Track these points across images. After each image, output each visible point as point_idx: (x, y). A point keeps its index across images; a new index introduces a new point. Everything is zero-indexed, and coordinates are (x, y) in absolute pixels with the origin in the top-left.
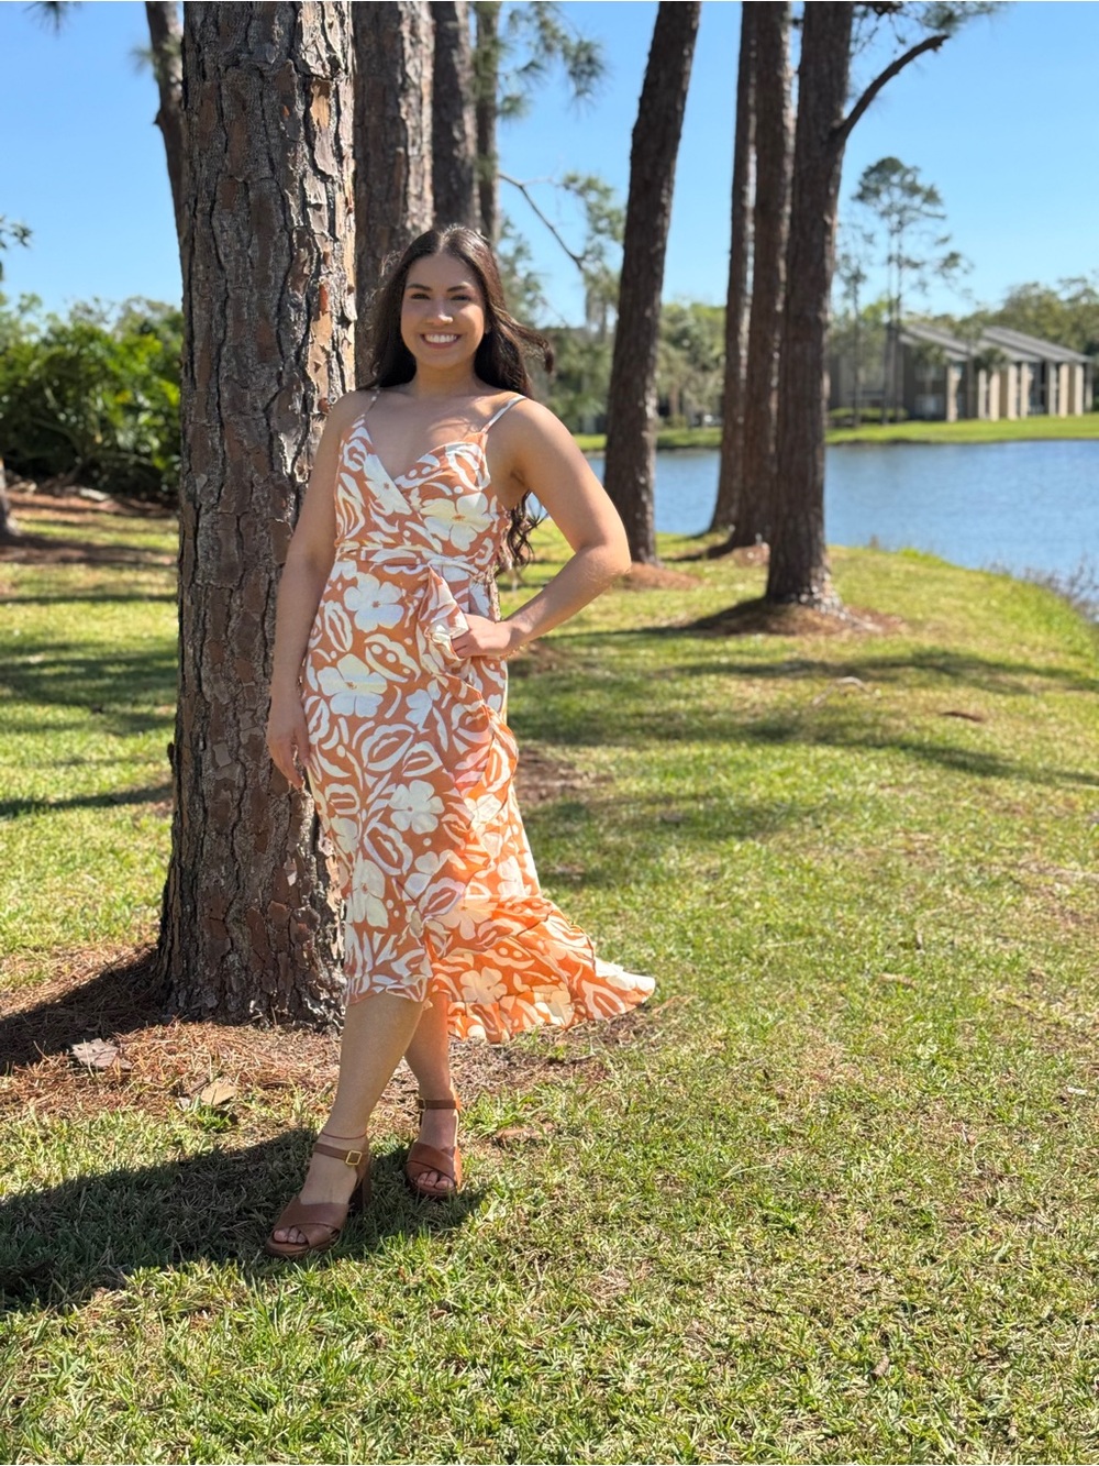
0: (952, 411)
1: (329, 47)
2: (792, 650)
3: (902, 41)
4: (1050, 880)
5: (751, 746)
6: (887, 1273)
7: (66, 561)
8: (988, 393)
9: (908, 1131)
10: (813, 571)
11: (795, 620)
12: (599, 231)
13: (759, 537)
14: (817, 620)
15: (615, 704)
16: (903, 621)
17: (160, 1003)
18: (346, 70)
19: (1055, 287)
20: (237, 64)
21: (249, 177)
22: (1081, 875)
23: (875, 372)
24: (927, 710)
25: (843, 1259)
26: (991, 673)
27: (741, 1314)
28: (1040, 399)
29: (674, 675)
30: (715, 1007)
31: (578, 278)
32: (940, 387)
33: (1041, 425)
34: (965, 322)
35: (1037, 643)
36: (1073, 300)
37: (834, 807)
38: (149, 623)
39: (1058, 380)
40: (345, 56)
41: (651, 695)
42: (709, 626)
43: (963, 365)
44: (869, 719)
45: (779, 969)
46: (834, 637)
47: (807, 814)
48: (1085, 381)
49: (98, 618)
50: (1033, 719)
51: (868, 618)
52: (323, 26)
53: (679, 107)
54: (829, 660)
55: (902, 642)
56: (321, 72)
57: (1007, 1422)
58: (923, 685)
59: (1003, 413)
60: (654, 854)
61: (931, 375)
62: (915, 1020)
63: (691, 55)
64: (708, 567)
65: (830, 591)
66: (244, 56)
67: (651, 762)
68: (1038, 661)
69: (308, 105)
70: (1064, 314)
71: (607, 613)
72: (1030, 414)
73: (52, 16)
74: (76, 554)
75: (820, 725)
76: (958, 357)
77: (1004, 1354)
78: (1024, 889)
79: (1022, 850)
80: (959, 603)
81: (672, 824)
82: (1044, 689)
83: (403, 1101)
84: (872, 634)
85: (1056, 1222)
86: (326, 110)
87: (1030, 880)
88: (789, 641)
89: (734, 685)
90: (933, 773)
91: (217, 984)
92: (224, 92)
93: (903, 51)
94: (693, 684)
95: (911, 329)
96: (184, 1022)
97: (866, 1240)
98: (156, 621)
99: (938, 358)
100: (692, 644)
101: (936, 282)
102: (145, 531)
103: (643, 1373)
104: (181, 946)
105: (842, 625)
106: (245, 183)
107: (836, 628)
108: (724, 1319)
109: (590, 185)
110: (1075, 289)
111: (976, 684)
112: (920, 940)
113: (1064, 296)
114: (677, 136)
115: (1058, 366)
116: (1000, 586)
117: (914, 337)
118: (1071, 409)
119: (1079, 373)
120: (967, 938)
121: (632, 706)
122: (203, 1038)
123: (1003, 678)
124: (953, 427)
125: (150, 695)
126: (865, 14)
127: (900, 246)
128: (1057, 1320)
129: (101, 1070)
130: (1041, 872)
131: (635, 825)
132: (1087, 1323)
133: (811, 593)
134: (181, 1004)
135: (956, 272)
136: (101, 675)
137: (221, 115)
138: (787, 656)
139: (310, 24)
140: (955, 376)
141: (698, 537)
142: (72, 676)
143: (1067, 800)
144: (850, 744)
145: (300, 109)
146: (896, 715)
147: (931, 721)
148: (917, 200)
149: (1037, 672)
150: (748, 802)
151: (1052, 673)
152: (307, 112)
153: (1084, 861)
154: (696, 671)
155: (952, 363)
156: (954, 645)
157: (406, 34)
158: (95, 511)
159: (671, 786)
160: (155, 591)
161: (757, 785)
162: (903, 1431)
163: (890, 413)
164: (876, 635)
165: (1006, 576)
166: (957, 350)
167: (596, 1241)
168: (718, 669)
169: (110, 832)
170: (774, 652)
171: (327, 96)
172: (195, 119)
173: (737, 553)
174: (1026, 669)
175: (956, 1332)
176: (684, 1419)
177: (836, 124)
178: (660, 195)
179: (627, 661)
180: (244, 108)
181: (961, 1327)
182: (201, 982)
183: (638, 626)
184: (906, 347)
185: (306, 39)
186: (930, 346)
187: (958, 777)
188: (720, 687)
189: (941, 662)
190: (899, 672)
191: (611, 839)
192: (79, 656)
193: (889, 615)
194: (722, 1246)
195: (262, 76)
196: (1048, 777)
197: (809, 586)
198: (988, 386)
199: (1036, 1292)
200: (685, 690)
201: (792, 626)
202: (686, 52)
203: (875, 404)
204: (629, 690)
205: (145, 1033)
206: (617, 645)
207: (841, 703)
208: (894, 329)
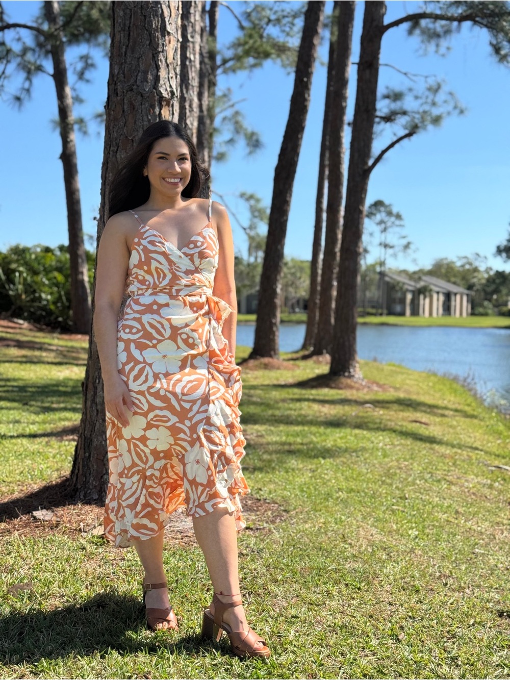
0: (408, 312)
1: (171, 86)
2: (341, 395)
3: (395, 134)
4: (463, 481)
5: (325, 428)
6: (402, 605)
7: (8, 346)
8: (424, 305)
9: (407, 559)
10: (351, 362)
11: (342, 383)
12: (255, 217)
13: (324, 351)
14: (353, 384)
15: (263, 411)
16: (391, 387)
17: (72, 497)
18: (177, 97)
19: (455, 259)
20: (132, 90)
21: (134, 137)
22: (476, 481)
23: (373, 293)
24: (403, 419)
25: (381, 600)
26: (431, 409)
27: (338, 616)
28: (447, 309)
29: (289, 401)
30: (319, 513)
31: (245, 237)
32: (403, 301)
33: (448, 320)
34: (415, 273)
35: (449, 400)
36: (463, 266)
37: (364, 449)
38: (47, 373)
39: (455, 301)
40: (177, 91)
41: (279, 409)
42: (302, 385)
43: (413, 292)
44: (378, 421)
45: (345, 502)
46: (361, 391)
47: (353, 452)
48: (468, 301)
49: (24, 370)
50: (451, 427)
51: (375, 385)
52: (168, 77)
53: (296, 159)
54: (358, 400)
55: (391, 395)
56: (167, 96)
57: (457, 659)
58: (402, 411)
59: (431, 314)
60: (285, 462)
61: (399, 295)
62: (407, 523)
63: (302, 138)
64: (302, 363)
65: (358, 371)
66: (135, 87)
67: (281, 431)
68: (450, 406)
69: (161, 109)
70: (459, 272)
71: (256, 378)
72: (443, 315)
73: (17, 103)
74: (12, 343)
75: (356, 422)
76: (410, 288)
77: (454, 636)
78: (451, 483)
79: (449, 471)
80: (416, 383)
81: (291, 452)
82: (455, 416)
83: (182, 539)
84: (377, 392)
85: (474, 593)
86: (168, 112)
87: (454, 481)
88: (340, 392)
89: (316, 407)
90: (409, 441)
91: (98, 488)
92: (126, 102)
93: (395, 139)
94: (298, 405)
95: (390, 275)
96: (83, 504)
97: (391, 594)
98: (50, 372)
99: (401, 288)
100: (296, 390)
101: (400, 255)
102: (43, 338)
103: (297, 634)
104: (83, 471)
105: (364, 387)
106: (132, 140)
107: (361, 387)
108: (331, 617)
109: (251, 197)
110: (464, 261)
111: (425, 412)
112: (407, 496)
113: (459, 264)
114: (294, 172)
115: (455, 294)
116: (432, 378)
117: (391, 278)
118: (461, 314)
119: (465, 298)
120: (428, 497)
121: (270, 412)
122: (92, 511)
123: (436, 410)
124: (408, 319)
125: (49, 399)
126: (379, 123)
127: (386, 238)
128: (476, 625)
129: (46, 521)
130: (458, 478)
131: (277, 452)
132: (489, 628)
133: (350, 372)
134: (82, 497)
135: (409, 251)
136: (26, 391)
137: (124, 111)
138: (339, 397)
139: (163, 76)
140: (409, 297)
141: (297, 352)
142: (12, 391)
143: (468, 456)
144: (369, 429)
145: (157, 110)
146: (390, 420)
147: (405, 424)
148: (393, 219)
149: (451, 410)
150: (326, 447)
151: (456, 411)
152: (160, 113)
153: (477, 476)
154: (299, 400)
155: (407, 290)
156: (414, 397)
157: (187, 107)
158: (20, 328)
159: (291, 439)
160: (50, 360)
161: (330, 441)
162: (412, 659)
163: (380, 311)
164: (379, 392)
165: (435, 374)
166: (410, 285)
167: (272, 587)
168: (308, 400)
169: (37, 446)
170: (333, 395)
171: (169, 106)
172: (112, 113)
173: (315, 358)
174: (446, 408)
175: (433, 627)
176: (316, 650)
177: (366, 167)
178: (286, 197)
179: (267, 396)
180: (134, 109)
181: (435, 626)
182: (91, 487)
183: (271, 383)
184: (388, 283)
185: (162, 82)
186: (398, 283)
187: (419, 443)
188: (309, 407)
189: (409, 402)
190: (390, 405)
191: (266, 457)
192: (15, 384)
193: (384, 384)
194: (328, 593)
195: (142, 96)
196: (460, 446)
197: (349, 368)
198: (424, 303)
199: (467, 615)
200: (294, 408)
201: (341, 386)
202: (299, 136)
203: (373, 307)
204: (268, 406)
205: (66, 508)
206: (262, 390)
207: (365, 415)
208: (382, 274)
